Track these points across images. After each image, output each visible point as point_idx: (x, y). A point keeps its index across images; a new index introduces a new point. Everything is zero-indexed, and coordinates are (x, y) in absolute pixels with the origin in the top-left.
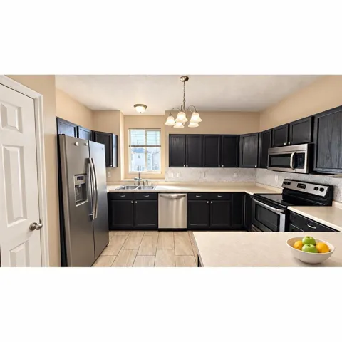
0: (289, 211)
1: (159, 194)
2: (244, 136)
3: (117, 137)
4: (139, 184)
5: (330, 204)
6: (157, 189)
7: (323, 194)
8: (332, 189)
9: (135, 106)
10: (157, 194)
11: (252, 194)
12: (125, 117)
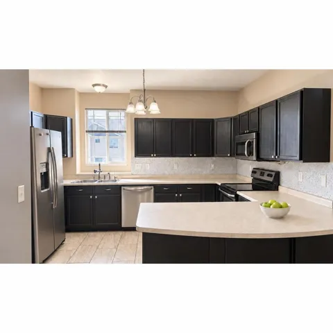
0: (238, 195)
1: (122, 187)
2: (219, 120)
3: (71, 120)
4: (99, 177)
5: (276, 189)
6: (120, 182)
7: (271, 179)
8: (278, 174)
9: (94, 85)
10: (119, 187)
11: (220, 184)
12: (81, 94)
